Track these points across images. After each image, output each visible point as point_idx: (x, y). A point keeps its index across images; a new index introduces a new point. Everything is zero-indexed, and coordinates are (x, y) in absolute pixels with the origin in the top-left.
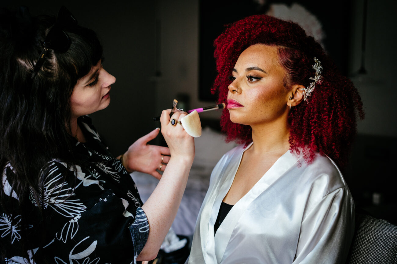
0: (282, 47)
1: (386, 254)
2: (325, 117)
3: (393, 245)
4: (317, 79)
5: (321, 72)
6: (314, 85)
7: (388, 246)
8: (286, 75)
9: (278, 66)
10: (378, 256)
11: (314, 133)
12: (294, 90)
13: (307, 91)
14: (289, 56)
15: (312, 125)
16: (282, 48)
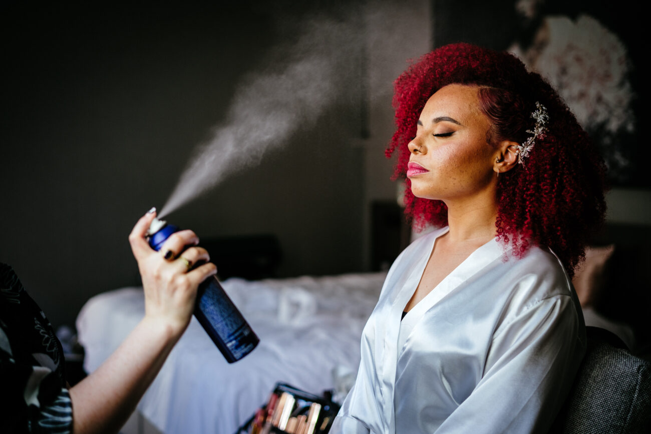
0: (485, 87)
1: (618, 398)
2: (545, 187)
3: (629, 386)
4: (538, 131)
5: (544, 122)
6: (533, 141)
7: (621, 387)
8: (491, 126)
9: (479, 114)
10: (605, 401)
11: (529, 211)
12: (503, 149)
13: (523, 149)
14: (495, 100)
15: (528, 198)
16: (486, 89)
